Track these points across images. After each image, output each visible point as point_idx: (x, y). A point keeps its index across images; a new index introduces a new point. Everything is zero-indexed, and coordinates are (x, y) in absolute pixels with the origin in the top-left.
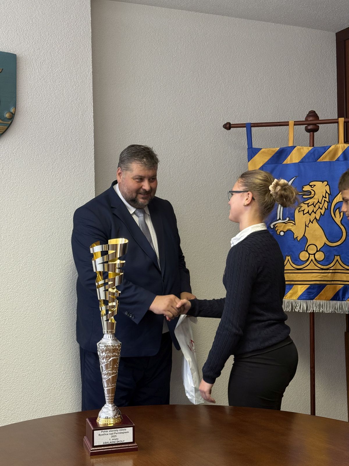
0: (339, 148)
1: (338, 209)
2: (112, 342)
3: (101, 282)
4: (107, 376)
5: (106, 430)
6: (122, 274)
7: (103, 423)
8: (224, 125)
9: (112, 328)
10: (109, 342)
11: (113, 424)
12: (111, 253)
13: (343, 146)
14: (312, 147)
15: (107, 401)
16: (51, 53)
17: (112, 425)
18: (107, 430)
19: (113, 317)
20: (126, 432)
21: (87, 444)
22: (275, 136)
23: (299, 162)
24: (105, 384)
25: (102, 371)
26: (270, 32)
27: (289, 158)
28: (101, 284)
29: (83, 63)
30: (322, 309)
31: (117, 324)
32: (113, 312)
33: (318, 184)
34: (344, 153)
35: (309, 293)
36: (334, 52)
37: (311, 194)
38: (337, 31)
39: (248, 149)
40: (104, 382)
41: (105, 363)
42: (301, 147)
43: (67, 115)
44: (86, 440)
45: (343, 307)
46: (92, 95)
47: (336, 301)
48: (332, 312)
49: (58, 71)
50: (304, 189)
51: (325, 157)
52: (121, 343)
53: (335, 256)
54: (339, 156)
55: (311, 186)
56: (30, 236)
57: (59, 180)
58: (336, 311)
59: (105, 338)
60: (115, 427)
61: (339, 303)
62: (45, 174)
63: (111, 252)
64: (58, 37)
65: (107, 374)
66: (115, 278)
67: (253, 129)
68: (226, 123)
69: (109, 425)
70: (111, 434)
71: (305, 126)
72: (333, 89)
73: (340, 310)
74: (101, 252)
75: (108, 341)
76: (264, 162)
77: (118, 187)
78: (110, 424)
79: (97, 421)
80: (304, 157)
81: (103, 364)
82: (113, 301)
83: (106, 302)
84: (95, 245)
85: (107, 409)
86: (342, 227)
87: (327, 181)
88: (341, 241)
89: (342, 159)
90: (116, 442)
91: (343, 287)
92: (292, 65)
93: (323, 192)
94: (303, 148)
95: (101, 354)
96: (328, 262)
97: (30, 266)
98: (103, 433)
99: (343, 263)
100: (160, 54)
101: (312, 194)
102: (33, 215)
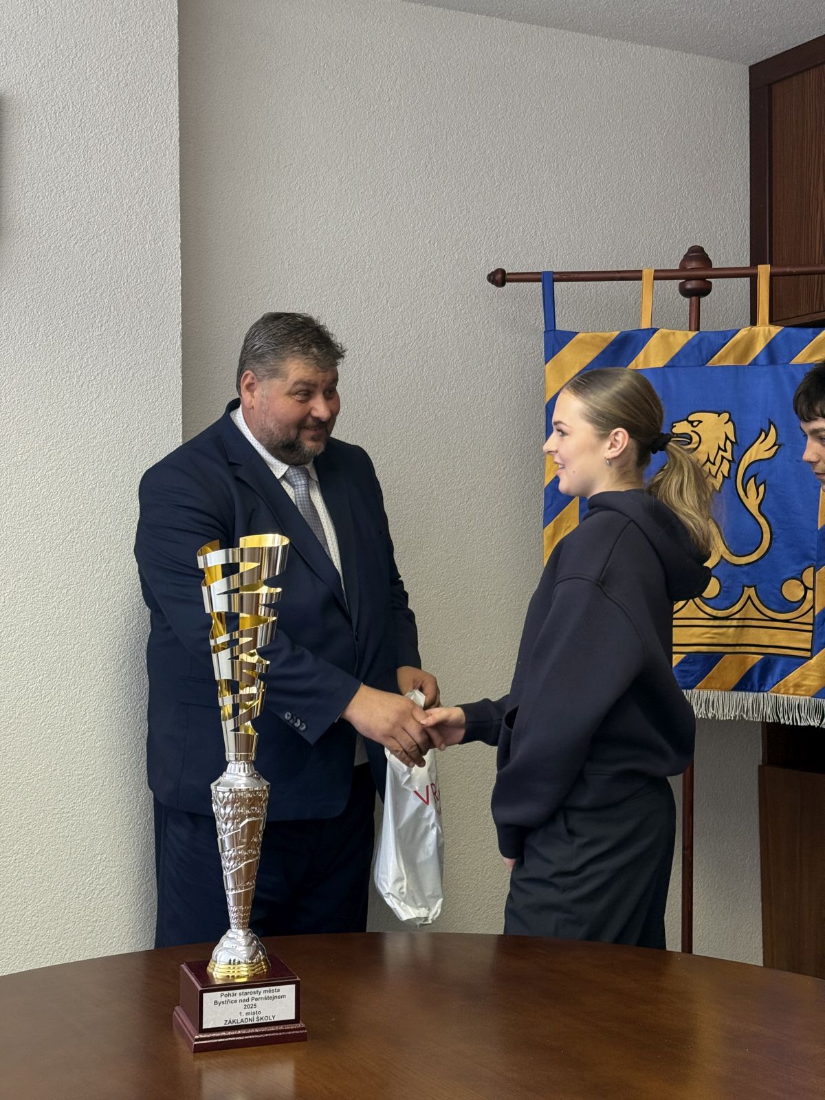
0: (757, 336)
1: (753, 479)
2: (248, 781)
3: (223, 638)
4: (234, 863)
5: (231, 992)
6: (275, 618)
7: (223, 974)
8: (489, 276)
9: (248, 749)
10: (239, 782)
11: (249, 978)
12: (246, 570)
13: (767, 332)
14: (695, 330)
15: (232, 921)
16: (80, 91)
17: (244, 980)
18: (235, 992)
19: (249, 723)
20: (279, 997)
21: (185, 1026)
22: (607, 305)
23: (664, 367)
24: (230, 883)
25: (223, 851)
26: (599, 58)
27: (641, 356)
28: (222, 644)
29: (158, 117)
30: (713, 710)
31: (259, 738)
32: (251, 710)
33: (709, 419)
34: (770, 348)
35: (684, 674)
36: (744, 111)
37: (691, 442)
38: (752, 62)
39: (545, 332)
40: (226, 876)
41: (230, 832)
42: (669, 331)
43: (117, 241)
44: (179, 1014)
45: (761, 707)
46: (178, 194)
47: (744, 693)
48: (735, 717)
49: (96, 134)
50: (674, 430)
51: (726, 356)
52: (268, 783)
53: (746, 588)
54: (757, 353)
55: (691, 422)
56: (26, 529)
57: (95, 397)
58: (745, 716)
59: (232, 772)
60: (253, 983)
61: (751, 696)
62: (63, 382)
63: (246, 566)
64: (98, 53)
65: (235, 858)
66: (256, 630)
67: (559, 286)
68: (493, 270)
69: (238, 980)
70: (245, 1001)
71: (681, 281)
72: (741, 199)
73: (753, 713)
74: (223, 565)
75: (237, 779)
76: (584, 365)
77: (242, 416)
78: (238, 977)
79: (209, 970)
80: (677, 354)
81: (224, 833)
82: (252, 684)
83: (233, 686)
84: (209, 549)
85: (232, 940)
86: (762, 520)
87: (729, 411)
88: (758, 554)
89: (763, 361)
90: (255, 1019)
91: (762, 659)
92: (648, 138)
93: (718, 438)
94: (674, 333)
95: (222, 809)
96: (728, 602)
97: (22, 602)
98: (224, 999)
99: (761, 603)
100: (340, 103)
101: (694, 441)
102: (33, 478)
